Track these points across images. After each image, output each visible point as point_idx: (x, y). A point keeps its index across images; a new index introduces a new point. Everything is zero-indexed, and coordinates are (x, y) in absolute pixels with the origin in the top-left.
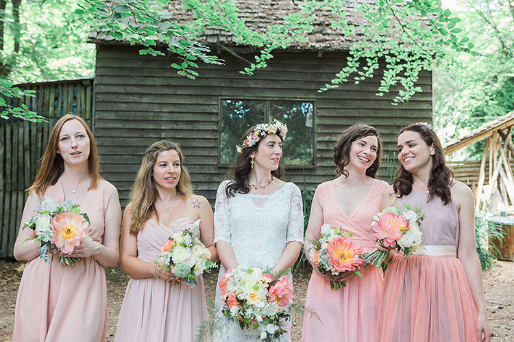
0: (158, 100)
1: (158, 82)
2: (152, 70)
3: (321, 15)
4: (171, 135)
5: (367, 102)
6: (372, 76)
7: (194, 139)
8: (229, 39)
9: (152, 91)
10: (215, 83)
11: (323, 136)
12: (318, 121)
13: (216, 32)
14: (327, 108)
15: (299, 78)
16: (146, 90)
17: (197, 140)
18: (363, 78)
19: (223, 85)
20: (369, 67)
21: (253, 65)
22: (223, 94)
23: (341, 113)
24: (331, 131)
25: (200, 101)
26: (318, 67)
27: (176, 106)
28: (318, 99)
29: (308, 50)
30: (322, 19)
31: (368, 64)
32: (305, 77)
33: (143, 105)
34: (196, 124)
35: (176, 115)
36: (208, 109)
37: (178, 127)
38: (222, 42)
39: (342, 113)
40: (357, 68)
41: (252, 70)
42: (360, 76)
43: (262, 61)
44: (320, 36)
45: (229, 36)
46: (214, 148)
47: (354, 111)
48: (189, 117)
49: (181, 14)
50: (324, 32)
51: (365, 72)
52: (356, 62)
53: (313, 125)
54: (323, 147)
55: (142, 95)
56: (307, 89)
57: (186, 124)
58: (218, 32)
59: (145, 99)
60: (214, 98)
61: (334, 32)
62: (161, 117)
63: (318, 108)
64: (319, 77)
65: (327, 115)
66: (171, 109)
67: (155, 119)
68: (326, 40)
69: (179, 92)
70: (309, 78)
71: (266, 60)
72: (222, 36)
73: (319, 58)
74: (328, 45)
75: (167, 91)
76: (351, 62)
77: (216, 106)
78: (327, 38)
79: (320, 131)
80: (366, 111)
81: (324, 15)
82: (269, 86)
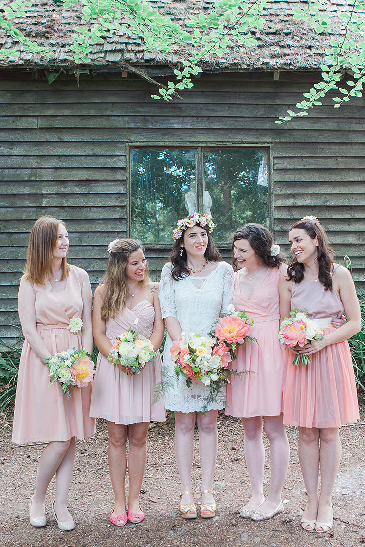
0: (35, 151)
1: (36, 123)
2: (26, 107)
3: (278, 20)
4: (56, 201)
5: (349, 147)
6: (360, 95)
7: (90, 207)
8: (139, 56)
9: (28, 137)
10: (120, 123)
11: (284, 199)
12: (276, 177)
13: (119, 47)
14: (289, 157)
15: (246, 113)
16: (18, 137)
17: (95, 209)
18: (346, 99)
19: (132, 125)
20: (356, 81)
21: (171, 85)
22: (132, 139)
23: (309, 164)
24: (295, 191)
25: (99, 151)
26: (275, 95)
27: (62, 159)
28: (276, 143)
29: (259, 68)
30: (279, 26)
31: (356, 76)
32: (256, 112)
33: (14, 159)
34: (93, 185)
35: (63, 172)
36: (111, 163)
37: (67, 191)
38: (128, 61)
39: (312, 164)
40: (337, 84)
41: (171, 92)
42: (342, 96)
43: (184, 77)
44: (277, 50)
45: (139, 51)
46: (120, 219)
47: (329, 160)
48: (83, 175)
49: (69, 24)
50: (282, 44)
51: (350, 88)
52: (335, 73)
53: (269, 183)
54: (285, 215)
55: (12, 143)
56: (258, 130)
57: (78, 186)
58: (123, 46)
59: (16, 151)
60: (119, 145)
61: (296, 44)
62: (41, 176)
63: (275, 158)
64: (276, 110)
65: (288, 167)
66: (55, 163)
67: (32, 179)
68: (285, 55)
69: (67, 138)
70: (261, 112)
71: (192, 76)
72: (129, 51)
73: (275, 82)
74: (289, 62)
75: (49, 137)
76: (328, 73)
77: (123, 158)
78: (287, 51)
79: (279, 192)
80: (347, 160)
81: (282, 21)
82: (203, 126)
